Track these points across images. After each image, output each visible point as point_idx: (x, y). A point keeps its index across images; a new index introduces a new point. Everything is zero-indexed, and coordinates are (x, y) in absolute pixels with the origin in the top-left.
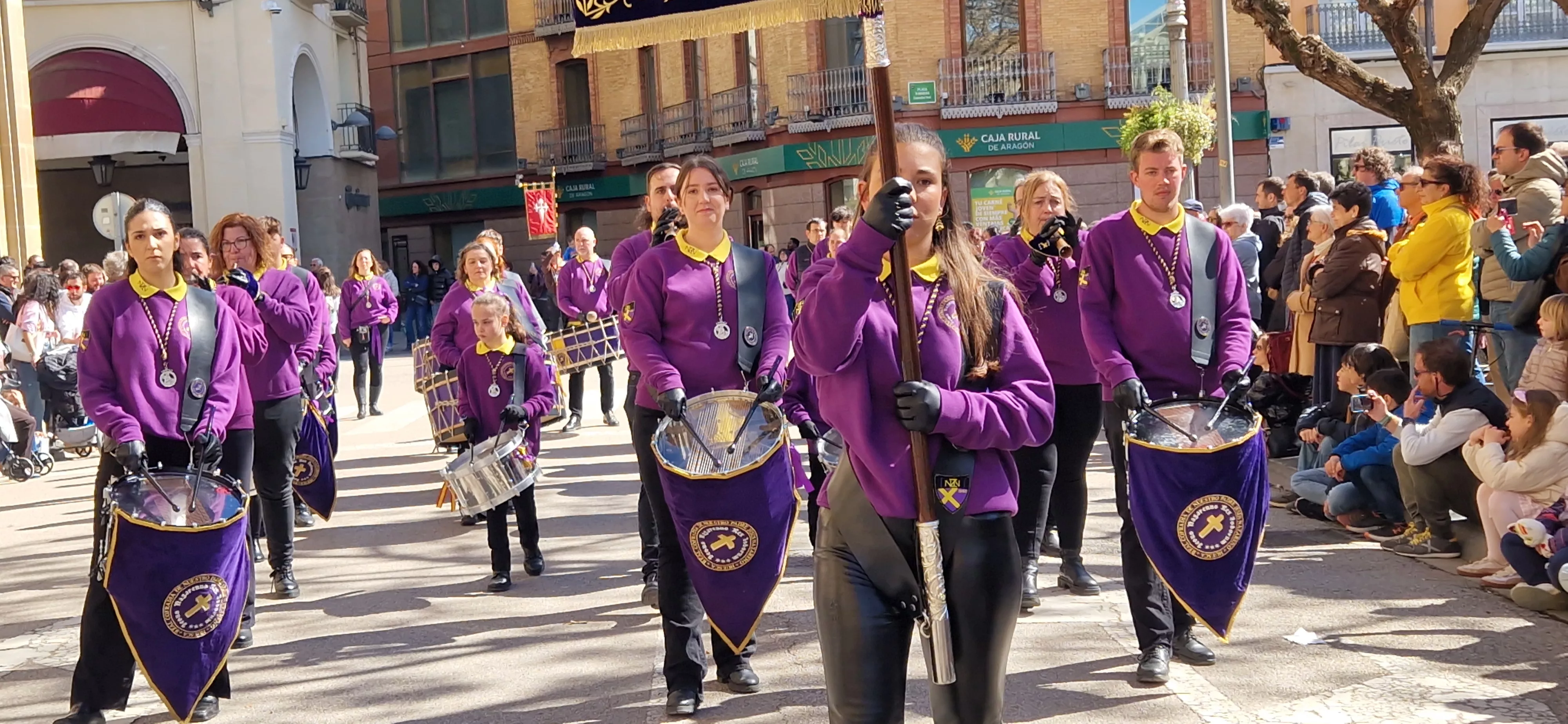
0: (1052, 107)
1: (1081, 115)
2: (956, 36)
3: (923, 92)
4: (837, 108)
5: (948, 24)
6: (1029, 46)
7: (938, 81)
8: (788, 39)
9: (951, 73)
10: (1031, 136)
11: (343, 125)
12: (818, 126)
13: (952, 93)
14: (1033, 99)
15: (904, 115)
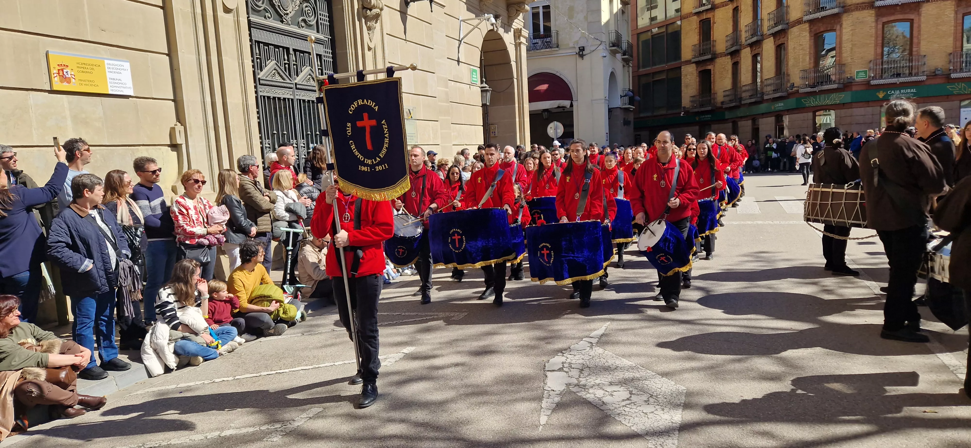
0: (924, 78)
1: (938, 81)
2: (879, 51)
3: (863, 74)
4: (822, 82)
5: (876, 45)
6: (914, 53)
7: (870, 69)
8: (801, 56)
9: (876, 65)
10: (912, 91)
11: (624, 96)
12: (812, 90)
13: (876, 74)
14: (915, 75)
15: (853, 84)
